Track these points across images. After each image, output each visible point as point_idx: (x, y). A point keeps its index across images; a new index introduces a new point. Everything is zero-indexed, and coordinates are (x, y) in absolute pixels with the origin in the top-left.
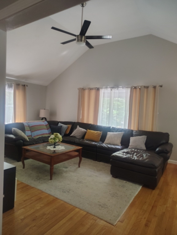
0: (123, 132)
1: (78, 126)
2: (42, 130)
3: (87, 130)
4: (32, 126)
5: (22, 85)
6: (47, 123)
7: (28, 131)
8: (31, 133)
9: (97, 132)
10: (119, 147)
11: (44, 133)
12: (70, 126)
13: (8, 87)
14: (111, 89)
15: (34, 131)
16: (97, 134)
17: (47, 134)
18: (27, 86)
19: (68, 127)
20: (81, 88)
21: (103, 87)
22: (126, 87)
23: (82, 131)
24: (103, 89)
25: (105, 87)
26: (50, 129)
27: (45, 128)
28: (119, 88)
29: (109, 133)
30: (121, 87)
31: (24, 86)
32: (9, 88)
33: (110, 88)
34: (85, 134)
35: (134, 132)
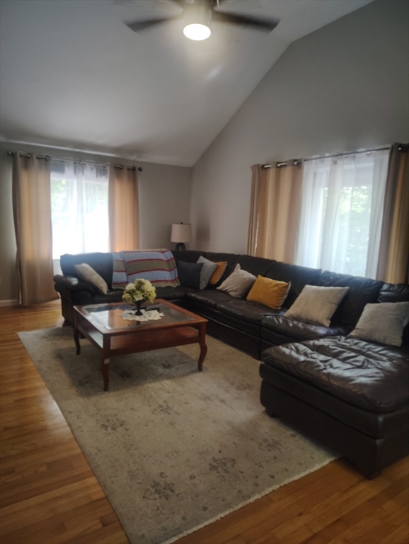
0: (347, 288)
1: (238, 265)
2: (154, 272)
3: (257, 276)
4: (129, 262)
5: (129, 169)
6: (172, 256)
7: (121, 271)
8: (127, 278)
9: (278, 282)
10: (322, 331)
11: (160, 279)
12: (223, 265)
13: (97, 173)
14: (335, 158)
15: (133, 273)
16: (276, 288)
17: (166, 281)
18: (140, 169)
19: (217, 268)
20: (258, 165)
21: (314, 157)
22: (377, 148)
23: (245, 279)
24: (314, 161)
25: (318, 156)
26: (176, 270)
27: (165, 266)
28: (357, 155)
29: (308, 286)
30: (362, 150)
31: (134, 169)
32: (99, 177)
33: (330, 159)
34: (249, 286)
35: (385, 287)
